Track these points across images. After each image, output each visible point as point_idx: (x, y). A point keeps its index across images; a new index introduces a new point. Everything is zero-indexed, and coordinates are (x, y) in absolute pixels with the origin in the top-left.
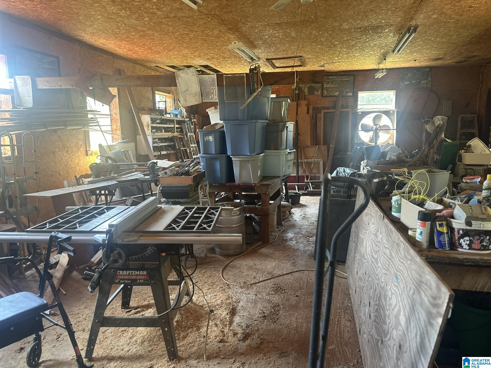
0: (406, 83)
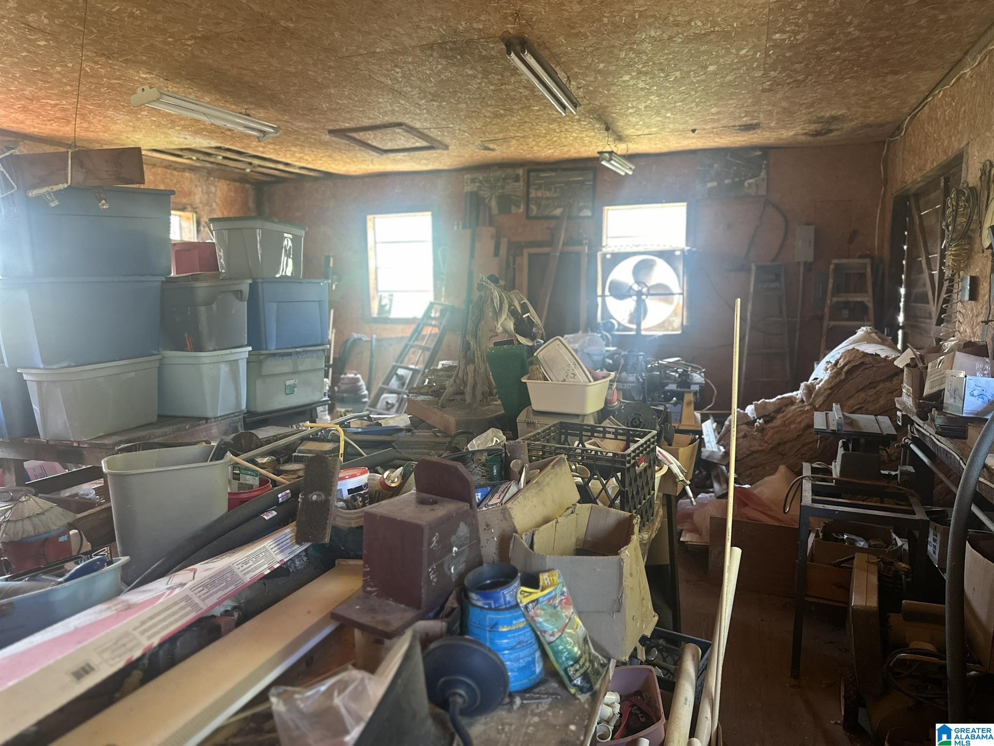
0: (709, 185)
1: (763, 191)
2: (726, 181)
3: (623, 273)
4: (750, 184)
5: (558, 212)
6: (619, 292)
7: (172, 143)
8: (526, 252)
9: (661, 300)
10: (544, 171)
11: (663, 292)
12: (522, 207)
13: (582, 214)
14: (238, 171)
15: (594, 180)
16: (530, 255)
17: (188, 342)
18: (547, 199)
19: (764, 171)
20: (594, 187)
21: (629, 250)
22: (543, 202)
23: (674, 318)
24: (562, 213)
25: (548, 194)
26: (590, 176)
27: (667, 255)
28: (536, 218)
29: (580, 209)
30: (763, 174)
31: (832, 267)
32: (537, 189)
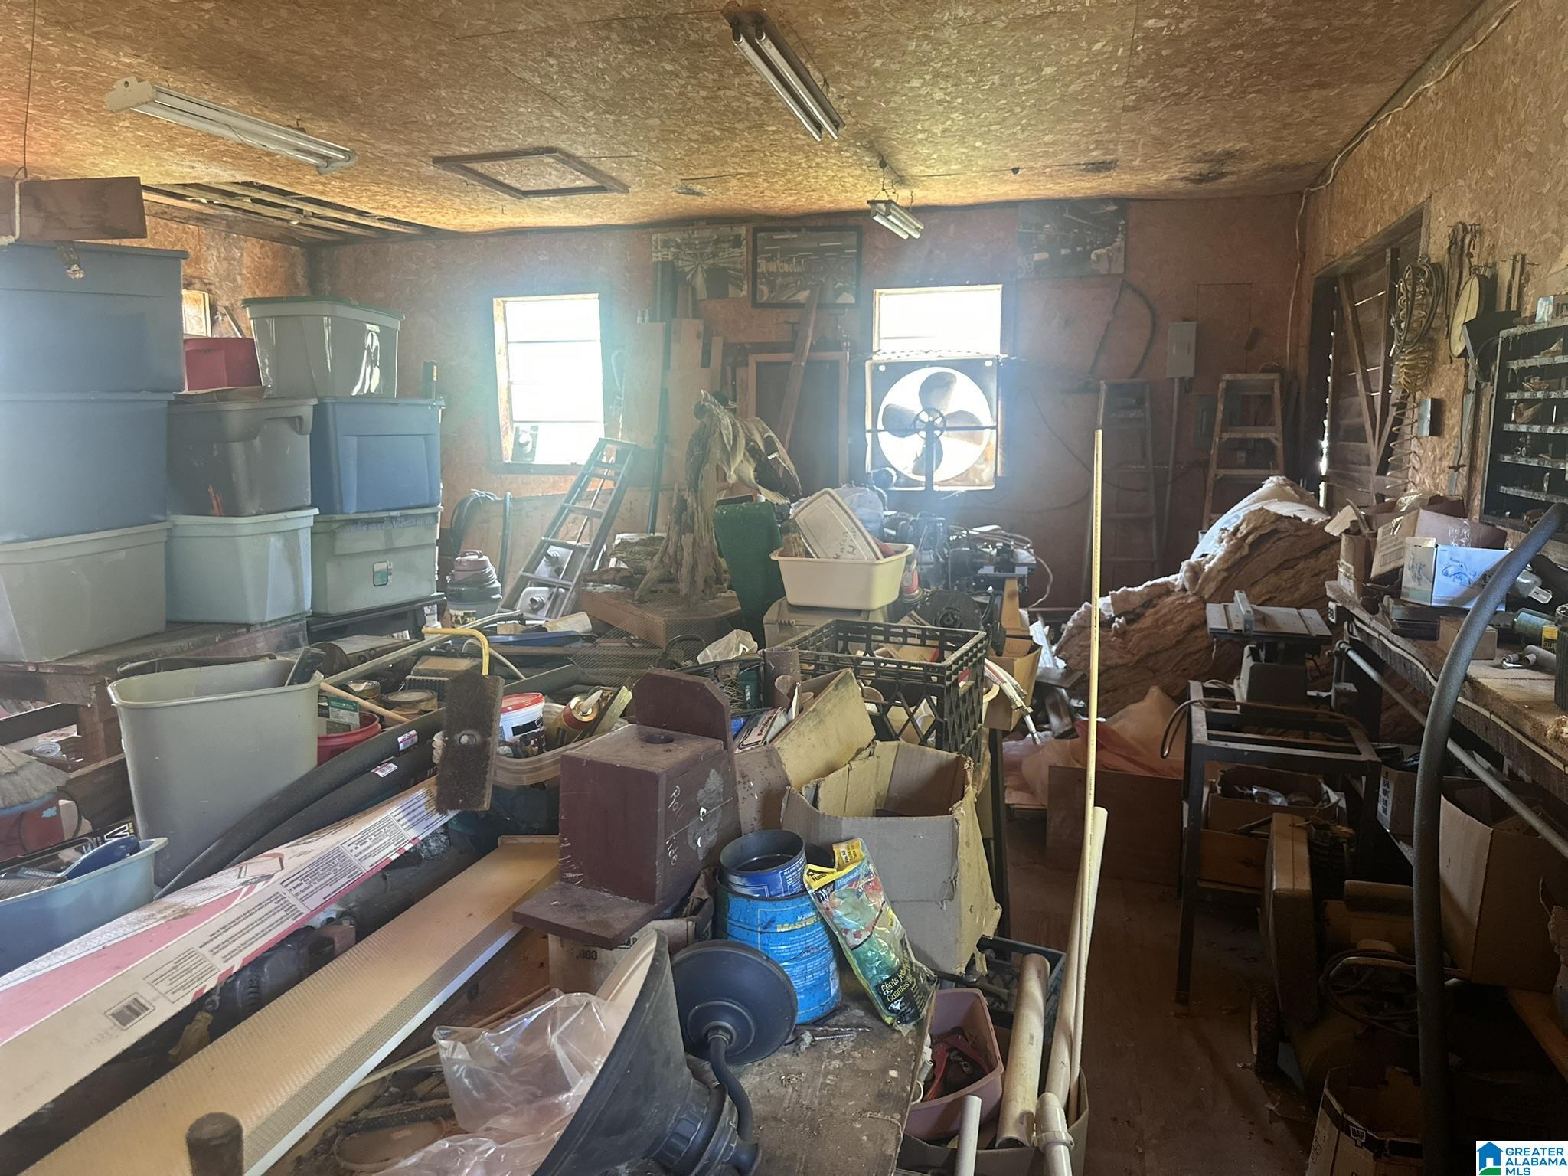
0: (1037, 257)
1: (1118, 268)
2: (1063, 252)
3: (905, 395)
4: (1098, 256)
5: (803, 296)
6: (900, 423)
7: (168, 174)
8: (753, 359)
9: (962, 438)
10: (781, 230)
11: (968, 426)
12: (745, 287)
13: (840, 301)
14: (279, 223)
15: (859, 246)
16: (758, 364)
17: (214, 503)
18: (785, 275)
19: (1120, 235)
20: (859, 255)
21: (913, 358)
22: (779, 281)
23: (983, 466)
24: (809, 298)
25: (786, 268)
26: (853, 240)
27: (972, 368)
28: (767, 305)
29: (838, 293)
30: (1119, 241)
31: (1222, 385)
32: (769, 260)
